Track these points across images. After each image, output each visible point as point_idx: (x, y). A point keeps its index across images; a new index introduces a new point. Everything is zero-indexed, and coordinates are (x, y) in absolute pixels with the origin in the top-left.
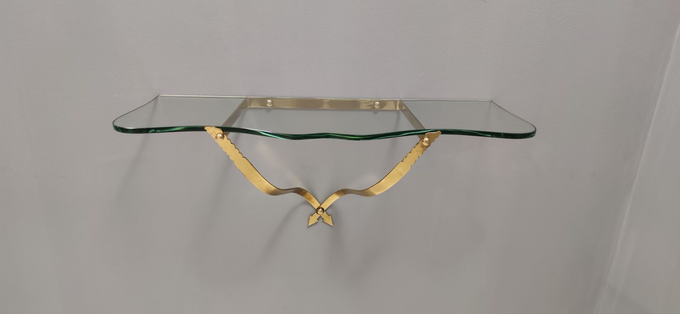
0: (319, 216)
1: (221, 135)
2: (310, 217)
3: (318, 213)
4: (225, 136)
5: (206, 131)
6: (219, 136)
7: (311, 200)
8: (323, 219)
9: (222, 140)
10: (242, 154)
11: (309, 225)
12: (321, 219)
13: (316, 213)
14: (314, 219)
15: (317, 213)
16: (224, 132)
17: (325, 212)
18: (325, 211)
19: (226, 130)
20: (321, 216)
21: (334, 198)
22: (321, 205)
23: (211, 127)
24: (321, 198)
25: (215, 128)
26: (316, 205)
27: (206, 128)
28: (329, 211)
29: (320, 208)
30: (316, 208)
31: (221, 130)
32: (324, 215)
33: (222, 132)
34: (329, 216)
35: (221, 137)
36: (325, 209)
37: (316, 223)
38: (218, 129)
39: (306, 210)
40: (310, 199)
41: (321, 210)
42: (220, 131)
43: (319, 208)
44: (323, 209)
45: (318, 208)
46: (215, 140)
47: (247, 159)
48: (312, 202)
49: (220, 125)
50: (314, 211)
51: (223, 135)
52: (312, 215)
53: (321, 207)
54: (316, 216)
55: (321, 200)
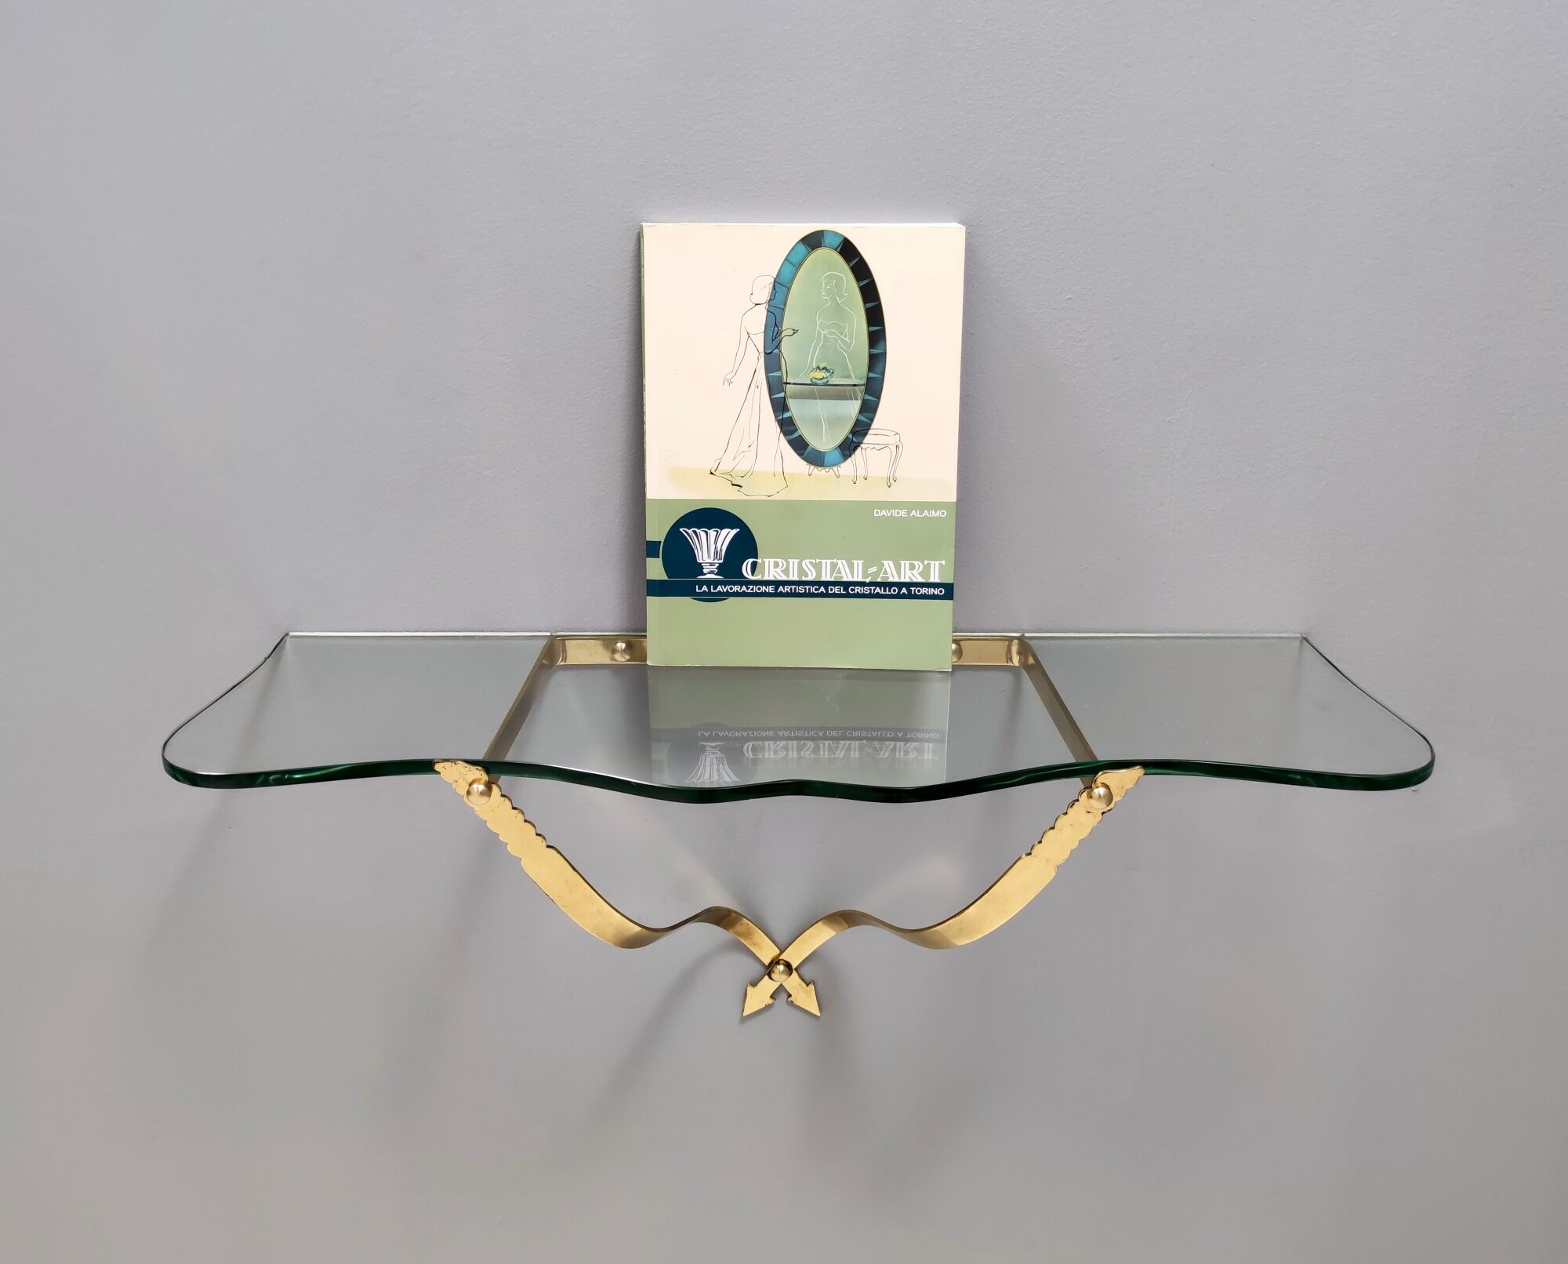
0: (775, 986)
1: (482, 787)
2: (750, 989)
3: (773, 976)
4: (494, 787)
5: (439, 773)
6: (478, 788)
7: (751, 939)
8: (790, 996)
9: (485, 799)
10: (544, 838)
11: (745, 1014)
12: (784, 996)
13: (766, 977)
14: (759, 996)
15: (771, 978)
16: (492, 775)
17: (794, 972)
18: (795, 969)
19: (495, 767)
20: (781, 984)
21: (820, 935)
22: (782, 952)
23: (454, 761)
24: (782, 932)
25: (468, 766)
26: (767, 952)
27: (438, 767)
28: (804, 971)
29: (778, 963)
30: (767, 962)
31: (483, 773)
32: (793, 983)
33: (485, 777)
34: (807, 985)
35: (482, 794)
36: (794, 966)
37: (768, 1007)
38: (473, 768)
39: (738, 967)
40: (748, 935)
41: (781, 967)
42: (478, 773)
43: (775, 962)
44: (788, 965)
45: (772, 962)
46: (465, 799)
47: (559, 852)
48: (755, 944)
49: (480, 757)
50: (761, 970)
51: (489, 785)
52: (754, 984)
53: (781, 958)
54: (767, 986)
55: (782, 937)
